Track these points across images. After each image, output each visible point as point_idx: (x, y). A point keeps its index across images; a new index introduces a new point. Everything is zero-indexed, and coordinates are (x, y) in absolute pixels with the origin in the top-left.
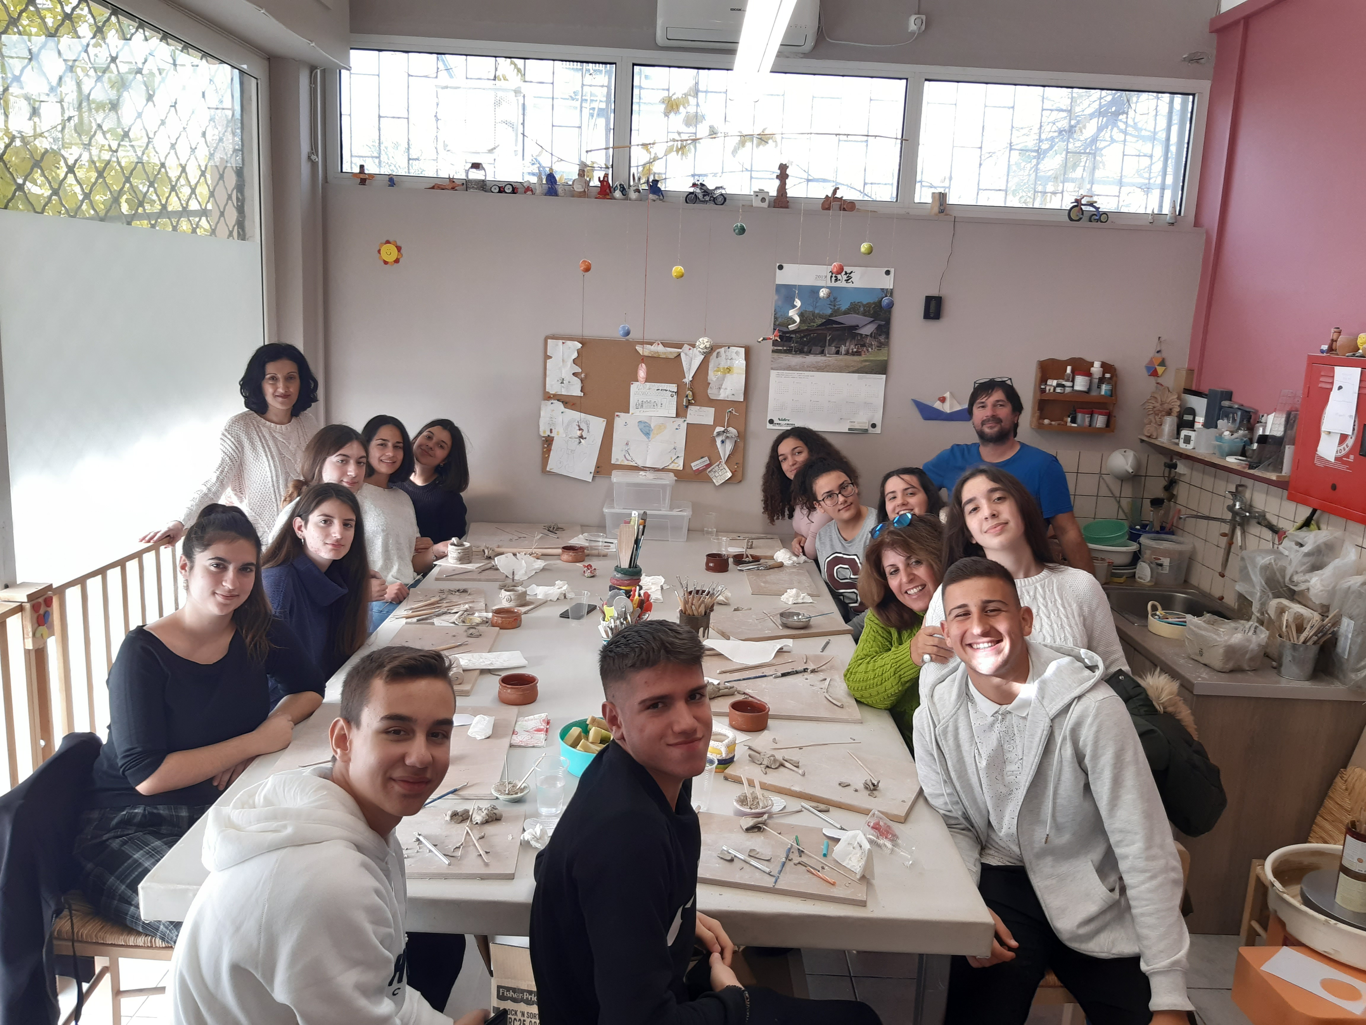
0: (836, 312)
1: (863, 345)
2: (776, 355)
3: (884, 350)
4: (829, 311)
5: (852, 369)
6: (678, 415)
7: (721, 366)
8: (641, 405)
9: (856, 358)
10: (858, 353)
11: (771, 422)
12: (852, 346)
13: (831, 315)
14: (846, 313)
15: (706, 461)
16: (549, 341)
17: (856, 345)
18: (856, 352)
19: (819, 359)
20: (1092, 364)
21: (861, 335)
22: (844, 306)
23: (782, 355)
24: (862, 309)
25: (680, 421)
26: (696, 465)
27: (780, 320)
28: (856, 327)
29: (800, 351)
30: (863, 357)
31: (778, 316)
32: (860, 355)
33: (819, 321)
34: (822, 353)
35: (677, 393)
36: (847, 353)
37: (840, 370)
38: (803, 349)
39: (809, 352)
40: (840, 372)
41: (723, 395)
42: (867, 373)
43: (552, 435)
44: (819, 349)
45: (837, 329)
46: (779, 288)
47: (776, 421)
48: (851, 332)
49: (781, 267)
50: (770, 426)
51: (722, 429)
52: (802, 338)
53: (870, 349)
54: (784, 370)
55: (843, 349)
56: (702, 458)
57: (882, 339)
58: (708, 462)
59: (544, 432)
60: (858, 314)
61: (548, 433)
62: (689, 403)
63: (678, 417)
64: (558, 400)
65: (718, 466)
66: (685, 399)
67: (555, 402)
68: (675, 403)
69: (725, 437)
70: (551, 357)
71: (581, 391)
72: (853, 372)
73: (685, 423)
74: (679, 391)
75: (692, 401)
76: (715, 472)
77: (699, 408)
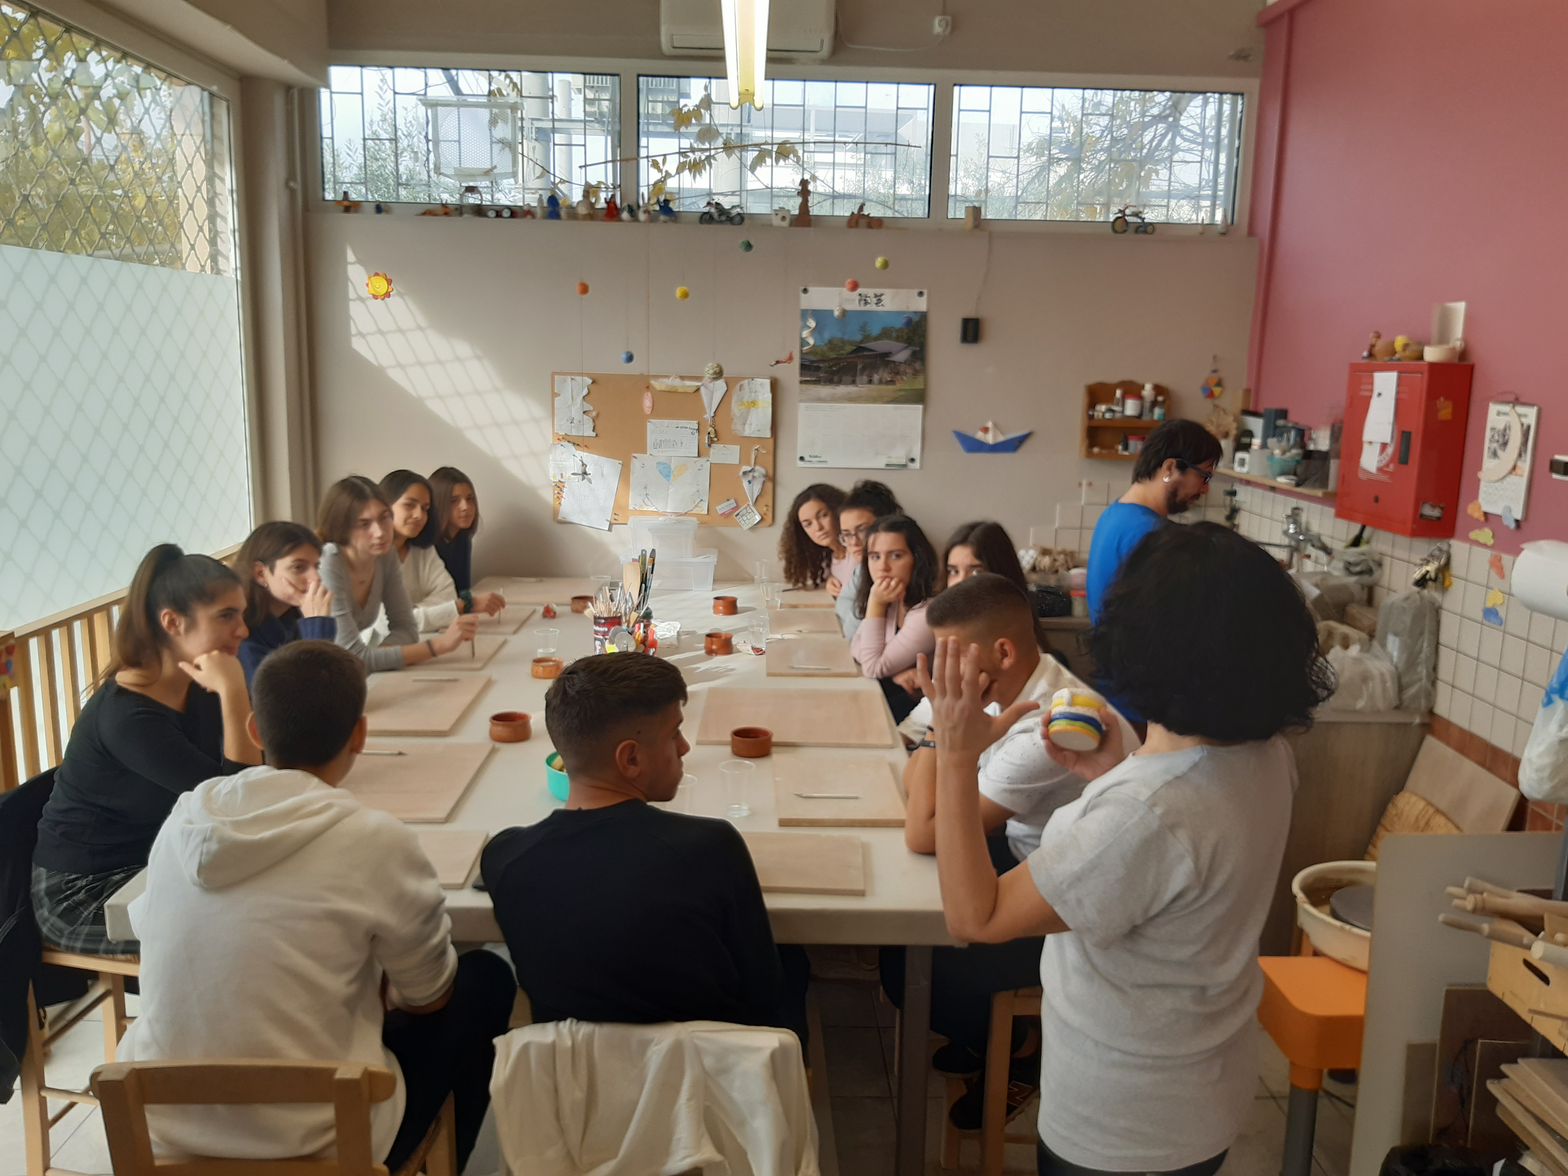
0: (867, 338)
1: (897, 373)
2: (804, 386)
3: (921, 378)
4: (859, 338)
5: (886, 399)
7: (744, 400)
8: (658, 445)
9: (891, 387)
10: (892, 382)
11: (802, 458)
12: (886, 375)
13: (862, 342)
14: (877, 338)
15: (732, 503)
16: (556, 377)
17: (890, 373)
18: (890, 380)
19: (850, 389)
20: (1143, 387)
21: (894, 362)
22: (875, 330)
23: (811, 386)
24: (894, 334)
25: (702, 460)
26: (722, 508)
28: (889, 354)
29: (830, 381)
30: (898, 386)
32: (894, 384)
33: (849, 348)
34: (854, 382)
35: (698, 430)
36: (881, 382)
37: (874, 400)
38: (833, 378)
39: (840, 382)
40: (874, 402)
41: (749, 431)
42: (902, 403)
43: (563, 480)
44: (850, 379)
45: (868, 357)
46: (804, 313)
47: (807, 458)
48: (883, 359)
49: (805, 291)
50: (801, 464)
51: (749, 468)
52: (831, 367)
53: (904, 377)
54: (814, 401)
55: (876, 377)
56: (728, 500)
57: (917, 365)
58: (734, 505)
59: (554, 477)
60: (890, 339)
61: (559, 478)
62: (711, 442)
63: (699, 456)
64: (569, 442)
65: (746, 508)
66: (707, 437)
67: (566, 443)
68: (697, 442)
69: (750, 478)
70: (559, 395)
71: (593, 431)
72: (888, 402)
73: (709, 463)
74: (700, 428)
75: (715, 439)
76: (743, 515)
77: (722, 446)
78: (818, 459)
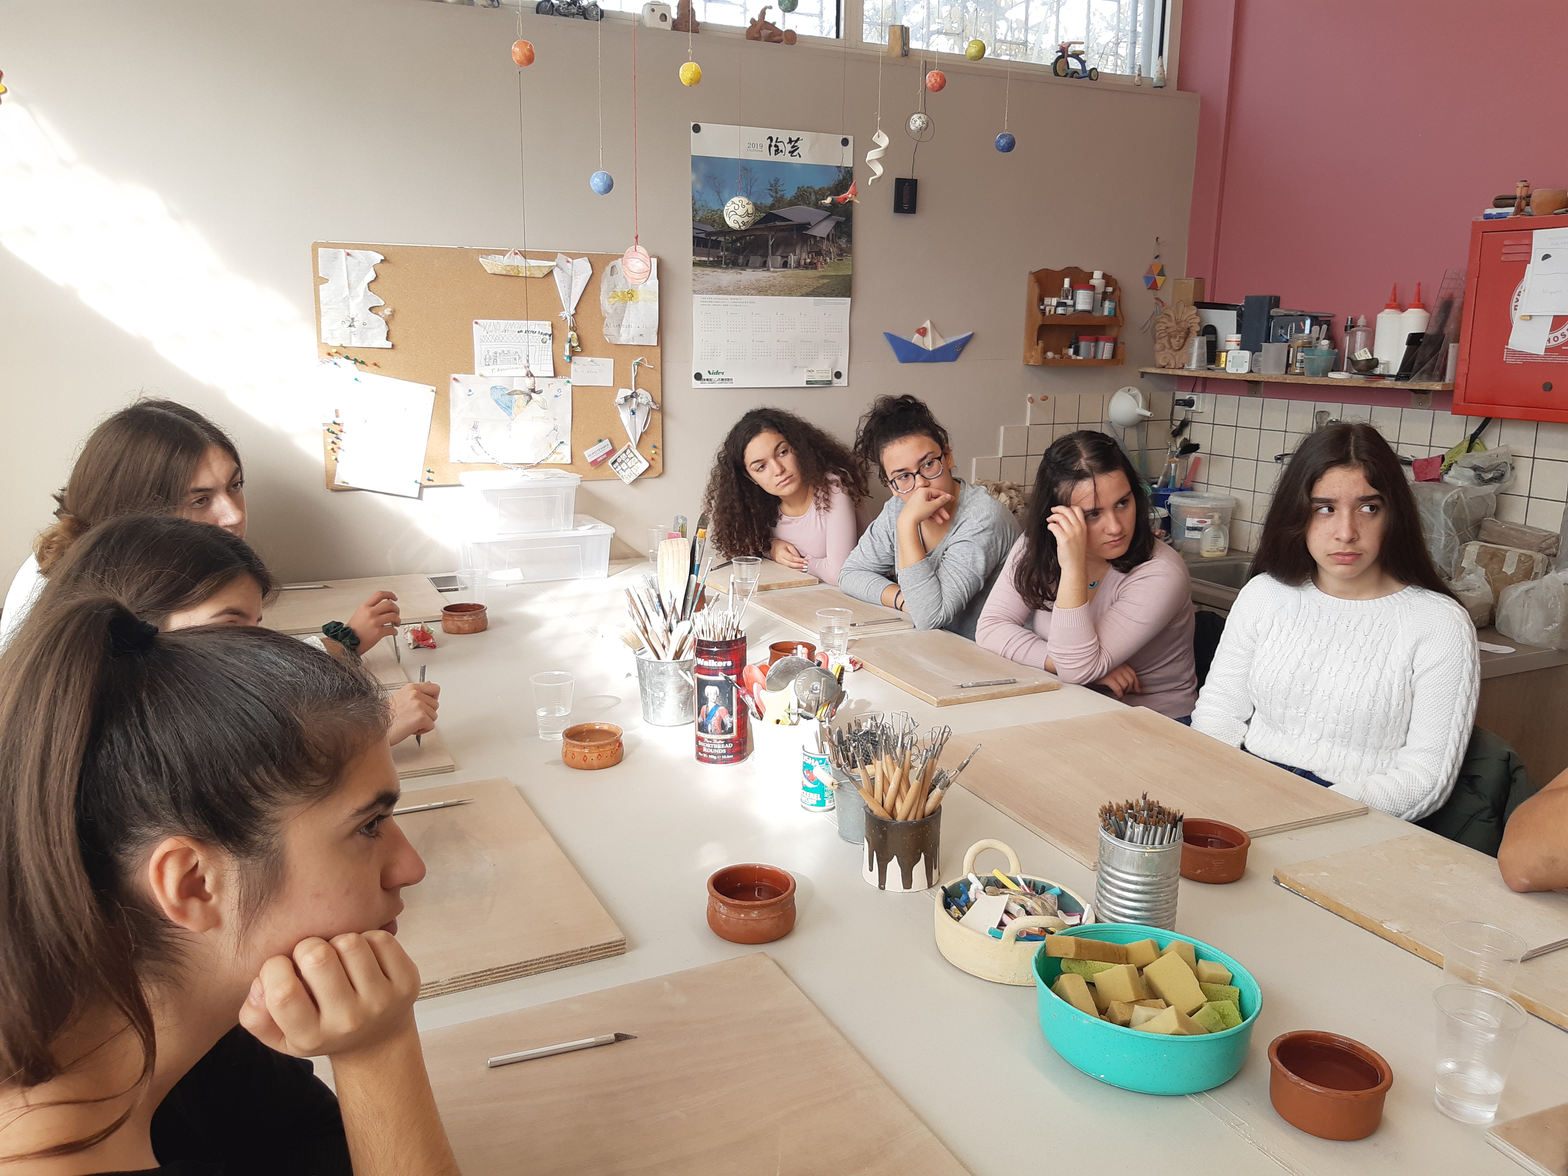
0: (779, 202)
1: (819, 253)
2: (699, 270)
3: (847, 260)
4: (769, 201)
5: (804, 291)
7: (618, 290)
8: (493, 360)
9: (810, 273)
10: (812, 266)
11: (698, 377)
12: (804, 255)
13: (772, 207)
14: (792, 203)
15: (606, 446)
16: (320, 250)
17: (809, 253)
18: (810, 263)
19: (760, 275)
20: (1091, 275)
21: (815, 237)
22: (790, 193)
23: (708, 271)
24: (813, 198)
25: (560, 382)
26: (591, 454)
27: (700, 213)
28: (805, 226)
29: (733, 264)
30: (820, 272)
31: (697, 207)
32: (816, 268)
33: (759, 215)
34: (764, 265)
35: (552, 335)
36: (798, 266)
37: (789, 291)
38: (736, 259)
39: (746, 265)
40: (790, 295)
41: (625, 337)
42: (825, 295)
43: (339, 421)
44: (759, 260)
45: (782, 229)
46: (697, 161)
47: (705, 376)
48: (800, 233)
49: (697, 129)
50: (697, 384)
51: (629, 392)
52: (734, 242)
53: (827, 259)
54: (712, 293)
55: (792, 259)
56: (600, 441)
57: (843, 242)
58: (610, 447)
59: (325, 416)
60: (808, 205)
61: (332, 417)
62: (574, 352)
63: (556, 375)
64: (347, 358)
65: (625, 452)
66: (567, 346)
67: (342, 361)
68: (550, 353)
69: (634, 406)
70: (327, 281)
71: (387, 339)
72: (807, 295)
73: (570, 385)
74: (555, 332)
75: (579, 349)
76: (622, 461)
77: (589, 359)
78: (721, 376)
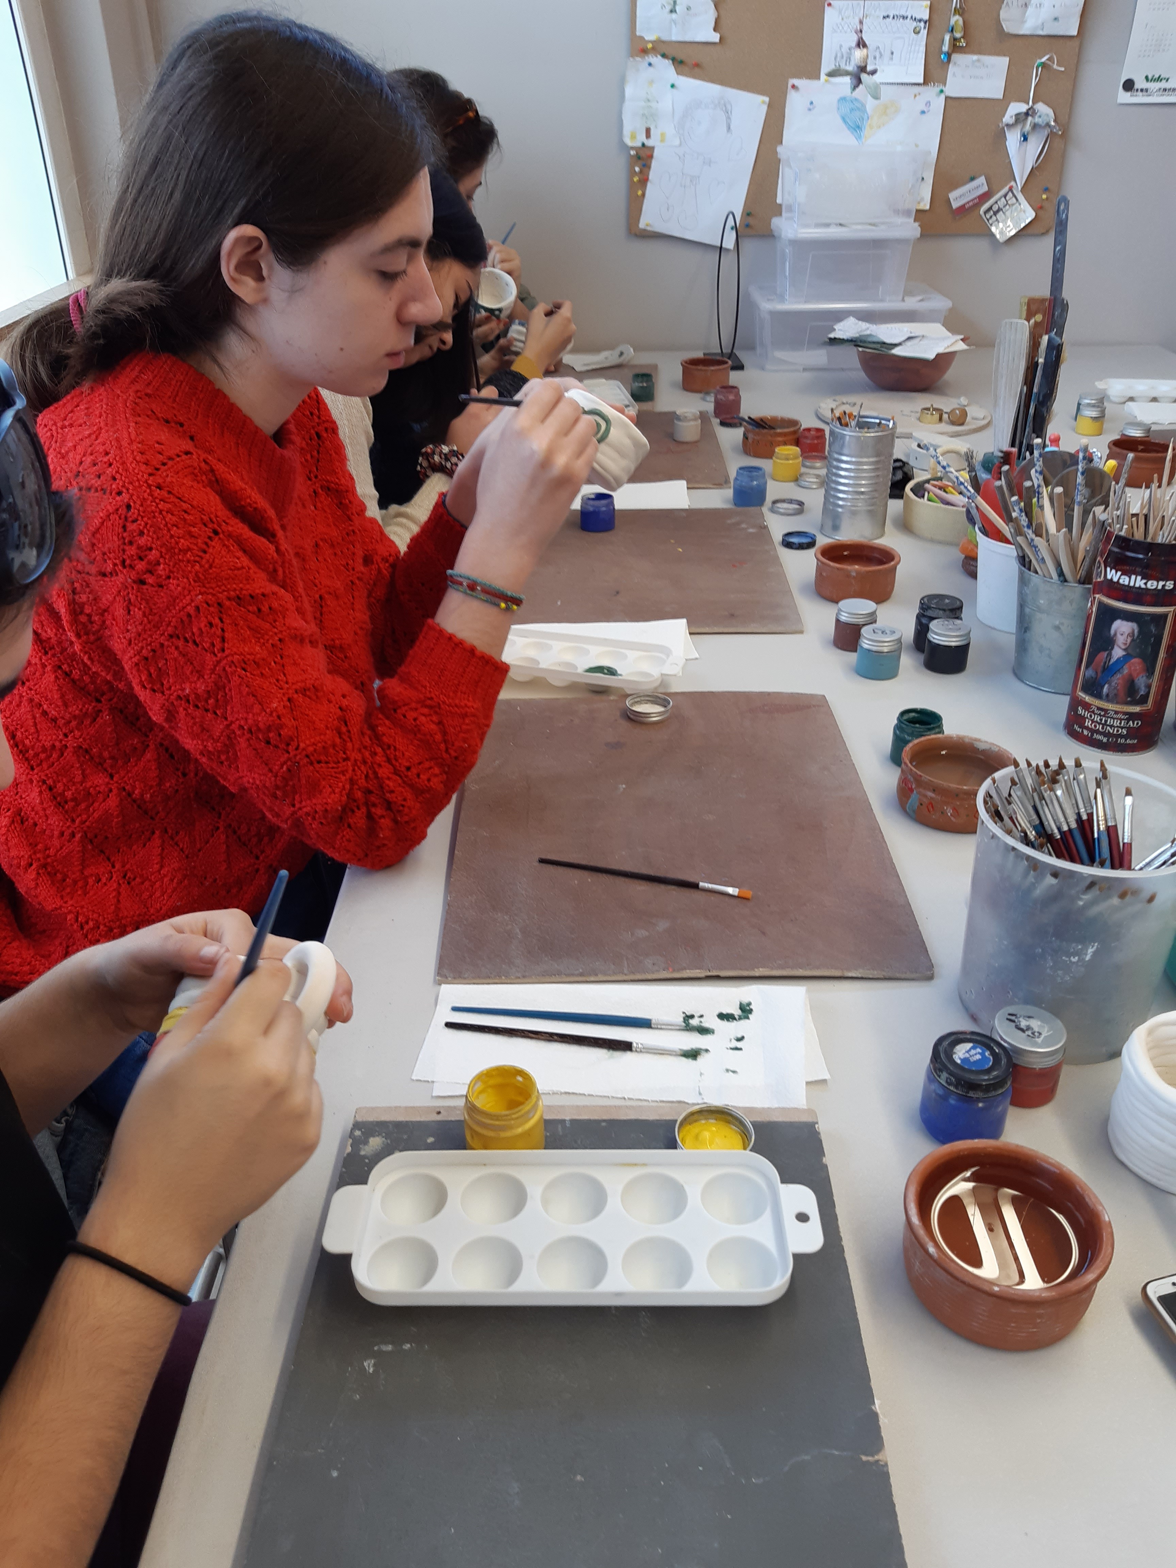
6: (927, 80)
11: (1129, 85)
15: (980, 185)
25: (930, 92)
26: (959, 197)
35: (929, 23)
41: (1034, 22)
43: (649, 143)
47: (1140, 84)
50: (1125, 96)
51: (1023, 108)
56: (973, 179)
58: (985, 188)
59: (633, 137)
61: (642, 138)
62: (955, 47)
63: (926, 82)
64: (664, 56)
65: (1005, 196)
66: (947, 38)
67: (657, 60)
68: (923, 49)
69: (1028, 127)
71: (715, 30)
73: (943, 97)
74: (934, 16)
75: (963, 43)
76: (999, 210)
77: (975, 57)
78: (1163, 85)
